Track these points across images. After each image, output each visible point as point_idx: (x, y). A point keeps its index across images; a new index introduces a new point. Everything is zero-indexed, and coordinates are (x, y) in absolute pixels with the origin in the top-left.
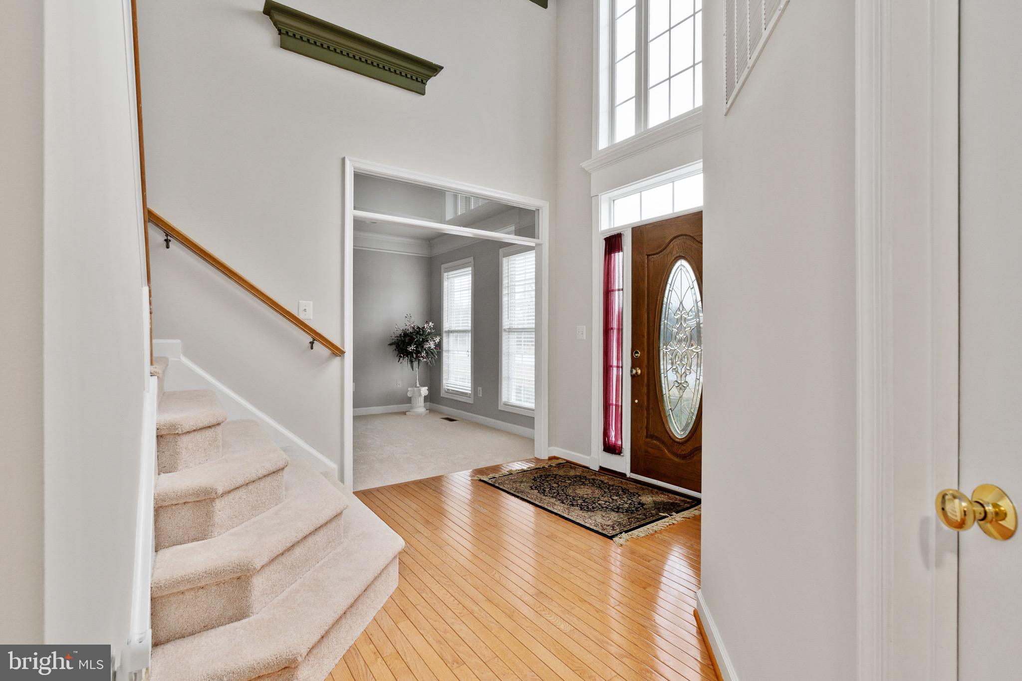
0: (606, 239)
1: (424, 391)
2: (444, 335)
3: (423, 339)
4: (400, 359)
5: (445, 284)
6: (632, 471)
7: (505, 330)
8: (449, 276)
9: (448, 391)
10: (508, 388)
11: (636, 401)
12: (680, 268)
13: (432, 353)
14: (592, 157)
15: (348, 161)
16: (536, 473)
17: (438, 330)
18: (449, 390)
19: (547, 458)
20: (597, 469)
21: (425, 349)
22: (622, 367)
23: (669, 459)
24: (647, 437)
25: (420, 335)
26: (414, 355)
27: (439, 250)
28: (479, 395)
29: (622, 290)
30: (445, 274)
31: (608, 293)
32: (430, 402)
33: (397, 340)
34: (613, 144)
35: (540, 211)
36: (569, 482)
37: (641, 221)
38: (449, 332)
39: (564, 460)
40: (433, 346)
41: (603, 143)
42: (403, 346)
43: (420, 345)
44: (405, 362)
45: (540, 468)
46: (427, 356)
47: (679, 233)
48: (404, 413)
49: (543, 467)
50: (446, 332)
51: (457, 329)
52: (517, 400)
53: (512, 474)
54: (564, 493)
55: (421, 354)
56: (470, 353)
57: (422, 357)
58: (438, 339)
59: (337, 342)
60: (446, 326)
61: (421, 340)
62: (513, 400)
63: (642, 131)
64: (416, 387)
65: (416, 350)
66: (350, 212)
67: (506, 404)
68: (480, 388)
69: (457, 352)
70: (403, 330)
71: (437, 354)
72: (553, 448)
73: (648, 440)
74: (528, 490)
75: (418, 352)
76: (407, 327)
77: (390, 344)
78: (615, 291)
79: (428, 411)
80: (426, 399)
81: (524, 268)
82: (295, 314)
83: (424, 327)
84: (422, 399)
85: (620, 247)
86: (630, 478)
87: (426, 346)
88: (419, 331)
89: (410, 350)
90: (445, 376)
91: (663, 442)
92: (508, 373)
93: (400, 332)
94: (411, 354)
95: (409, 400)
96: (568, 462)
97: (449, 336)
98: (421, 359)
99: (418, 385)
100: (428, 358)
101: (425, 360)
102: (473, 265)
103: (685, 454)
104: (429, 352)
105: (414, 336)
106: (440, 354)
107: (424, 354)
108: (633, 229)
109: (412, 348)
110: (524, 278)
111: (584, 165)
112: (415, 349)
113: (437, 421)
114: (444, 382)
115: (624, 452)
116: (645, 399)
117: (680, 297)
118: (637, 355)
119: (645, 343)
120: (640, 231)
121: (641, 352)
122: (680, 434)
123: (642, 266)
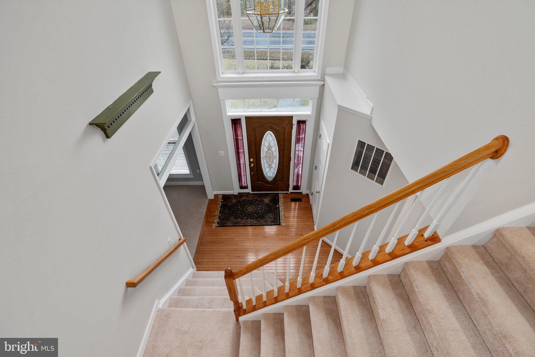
0: (232, 120)
6: (252, 191)
11: (252, 173)
12: (268, 134)
16: (225, 209)
19: (214, 197)
20: (237, 194)
22: (245, 163)
23: (266, 186)
29: (243, 139)
36: (240, 207)
39: (221, 194)
45: (222, 206)
47: (268, 122)
53: (219, 216)
73: (258, 182)
85: (240, 123)
86: (251, 193)
96: (223, 195)
103: (272, 184)
108: (246, 117)
115: (249, 187)
116: (256, 172)
117: (269, 142)
118: (252, 160)
119: (255, 156)
120: (250, 119)
121: (253, 159)
122: (270, 179)
123: (252, 131)
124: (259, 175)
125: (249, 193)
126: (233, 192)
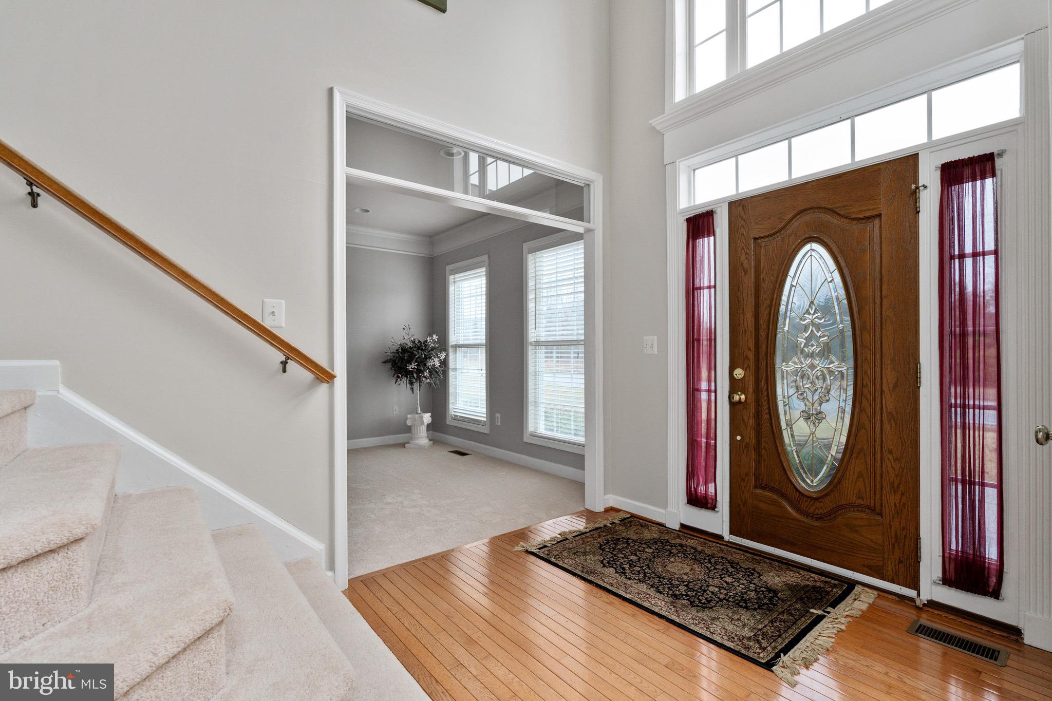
0: (689, 220)
1: (427, 418)
2: (451, 350)
3: (425, 355)
4: (397, 380)
5: (452, 288)
6: (731, 533)
7: (531, 344)
8: (456, 280)
9: (456, 418)
10: (536, 415)
11: (739, 438)
12: (809, 254)
13: (437, 372)
14: (666, 112)
15: (338, 93)
16: (600, 536)
17: (443, 344)
18: (457, 416)
19: (602, 510)
20: (677, 527)
21: (428, 368)
22: (715, 392)
23: (794, 519)
24: (756, 487)
25: (422, 350)
26: (415, 375)
27: (443, 248)
28: (497, 424)
29: (715, 287)
30: (451, 277)
31: (692, 291)
32: (433, 431)
33: (394, 356)
34: (691, 94)
35: (592, 187)
36: (650, 551)
37: (738, 194)
38: (456, 347)
39: (628, 513)
40: (437, 364)
41: (680, 94)
42: (401, 364)
43: (422, 362)
44: (404, 383)
45: (601, 528)
46: (430, 376)
47: (808, 206)
48: (403, 445)
49: (605, 526)
50: (452, 346)
51: (466, 342)
52: (546, 429)
53: (567, 539)
54: (654, 573)
55: (423, 373)
56: (484, 372)
57: (424, 377)
58: (443, 356)
59: (323, 362)
60: (453, 339)
61: (423, 356)
62: (542, 430)
63: (739, 72)
64: (417, 413)
65: (417, 369)
66: (341, 170)
67: (533, 435)
68: (498, 415)
69: (466, 371)
70: (401, 344)
71: (442, 375)
72: (609, 496)
73: (759, 491)
74: (599, 568)
75: (419, 371)
76: (405, 341)
77: (385, 362)
78: (704, 289)
79: (432, 442)
80: (430, 427)
81: (555, 267)
82: (258, 319)
83: (427, 341)
84: (424, 428)
85: (712, 229)
86: (729, 542)
87: (430, 363)
88: (420, 346)
89: (411, 369)
90: (451, 399)
91: (783, 496)
92: (536, 397)
93: (396, 347)
94: (411, 373)
95: (408, 429)
96: (633, 516)
97: (456, 351)
98: (424, 379)
99: (419, 411)
100: (432, 379)
101: (428, 381)
102: (487, 265)
103: (821, 514)
104: (433, 371)
105: (415, 352)
106: (445, 373)
107: (426, 374)
108: (731, 204)
109: (412, 366)
110: (555, 279)
111: (654, 122)
112: (416, 367)
113: (443, 454)
114: (451, 406)
115: (719, 504)
116: (753, 434)
117: (808, 293)
118: (739, 373)
119: (751, 355)
120: (743, 206)
121: (745, 371)
122: (813, 483)
123: (746, 253)
124: (763, 451)
125: (720, 537)
126: (663, 511)
